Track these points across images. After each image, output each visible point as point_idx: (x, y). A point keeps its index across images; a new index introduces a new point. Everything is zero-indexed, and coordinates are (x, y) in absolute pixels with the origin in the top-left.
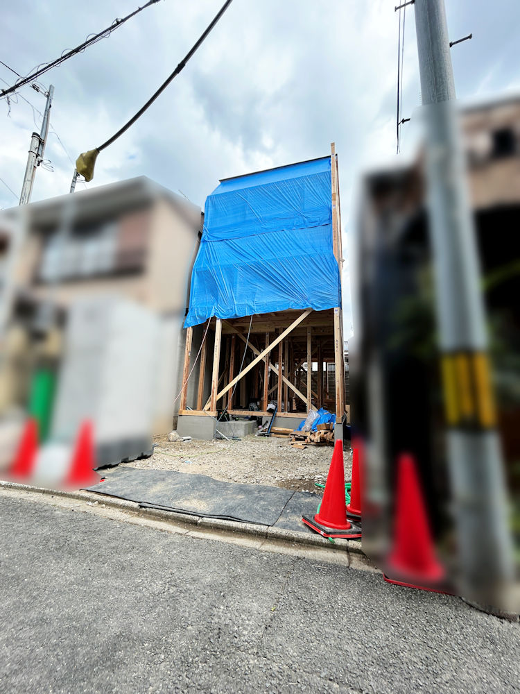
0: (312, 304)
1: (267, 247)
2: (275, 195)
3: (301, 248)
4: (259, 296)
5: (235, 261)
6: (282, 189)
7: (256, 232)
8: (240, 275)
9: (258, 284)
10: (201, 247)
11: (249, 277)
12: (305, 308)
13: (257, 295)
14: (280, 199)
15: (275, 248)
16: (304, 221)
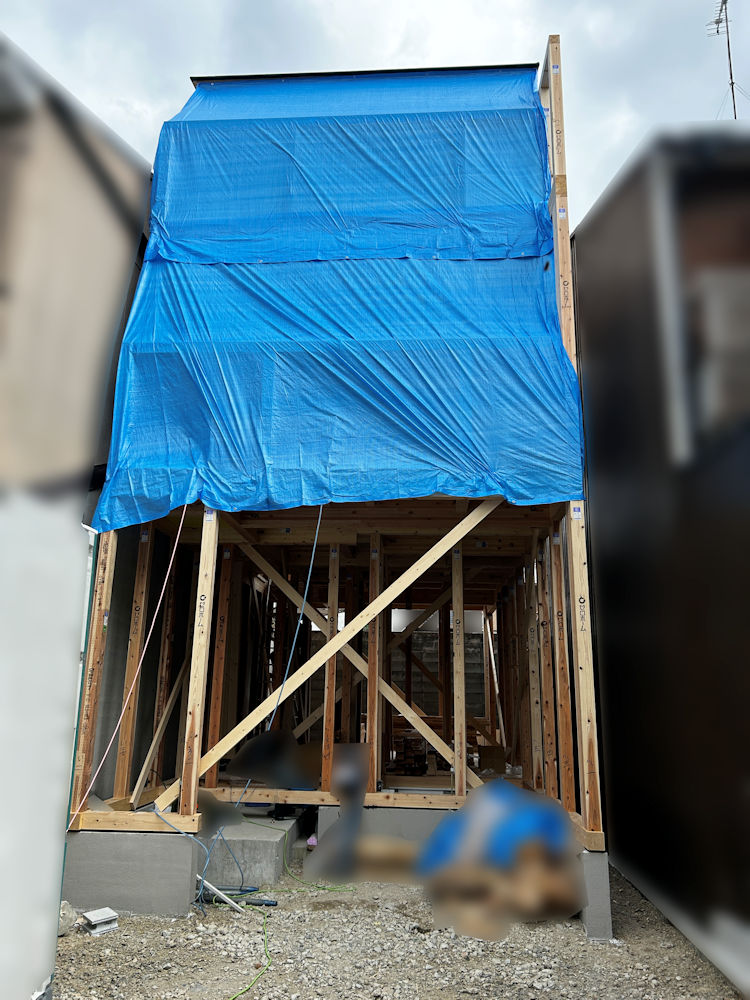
0: (503, 485)
1: (362, 303)
2: (376, 151)
3: (462, 318)
4: (342, 449)
5: (261, 332)
6: (398, 140)
7: (323, 254)
8: (280, 380)
9: (335, 410)
10: (145, 275)
11: (308, 387)
12: (482, 494)
13: (334, 446)
14: (392, 167)
15: (384, 306)
16: (467, 241)
